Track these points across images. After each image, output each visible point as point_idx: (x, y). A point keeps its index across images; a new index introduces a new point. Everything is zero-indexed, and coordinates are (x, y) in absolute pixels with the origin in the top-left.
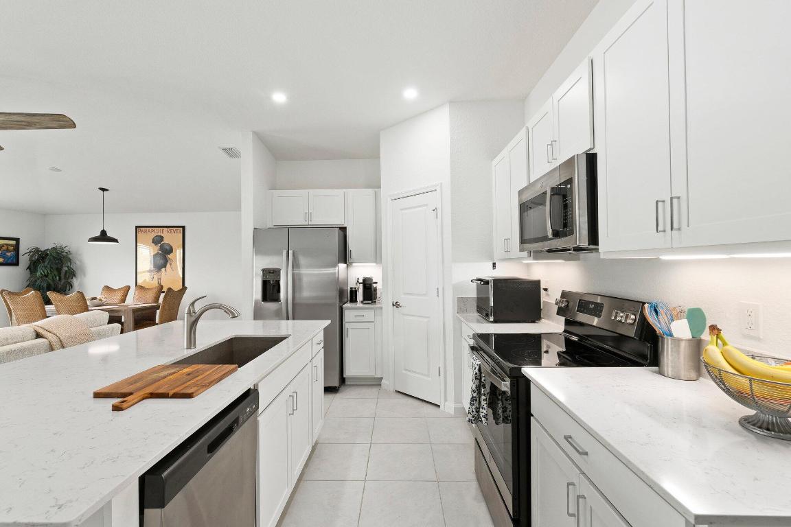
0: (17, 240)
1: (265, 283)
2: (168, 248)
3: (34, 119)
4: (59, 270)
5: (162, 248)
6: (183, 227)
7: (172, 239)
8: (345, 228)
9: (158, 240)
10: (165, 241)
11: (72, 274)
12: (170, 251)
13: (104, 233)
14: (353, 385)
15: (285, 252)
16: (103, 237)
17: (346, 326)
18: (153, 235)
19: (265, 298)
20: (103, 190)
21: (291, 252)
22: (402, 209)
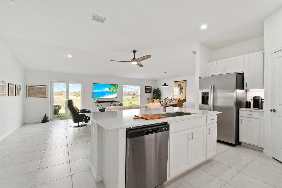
0: (151, 87)
1: (203, 98)
2: (182, 87)
3: (145, 57)
4: (158, 94)
5: (180, 88)
6: (186, 81)
7: (183, 85)
8: (244, 73)
9: (179, 85)
10: (181, 85)
11: (161, 95)
12: (182, 88)
13: (165, 84)
14: (244, 146)
15: (210, 86)
16: (165, 85)
17: (241, 118)
18: (178, 84)
19: (203, 103)
20: (165, 72)
21: (213, 85)
22: (278, 58)
